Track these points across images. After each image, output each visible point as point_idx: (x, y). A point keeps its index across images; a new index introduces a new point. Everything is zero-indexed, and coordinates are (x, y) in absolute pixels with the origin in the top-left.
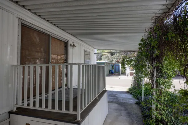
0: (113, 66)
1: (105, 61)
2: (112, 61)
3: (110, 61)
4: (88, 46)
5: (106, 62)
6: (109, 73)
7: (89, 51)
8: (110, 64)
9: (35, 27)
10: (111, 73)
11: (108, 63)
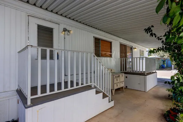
0: (164, 61)
1: (155, 57)
2: (163, 57)
3: (161, 56)
4: (142, 47)
5: (157, 57)
6: (160, 67)
7: (143, 50)
8: (161, 59)
9: (123, 44)
10: (162, 68)
11: (158, 59)
